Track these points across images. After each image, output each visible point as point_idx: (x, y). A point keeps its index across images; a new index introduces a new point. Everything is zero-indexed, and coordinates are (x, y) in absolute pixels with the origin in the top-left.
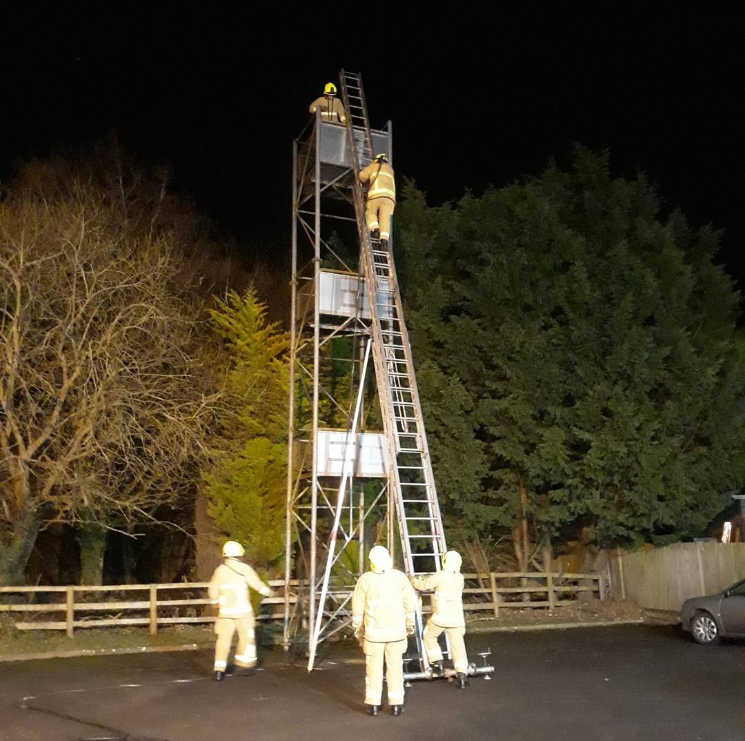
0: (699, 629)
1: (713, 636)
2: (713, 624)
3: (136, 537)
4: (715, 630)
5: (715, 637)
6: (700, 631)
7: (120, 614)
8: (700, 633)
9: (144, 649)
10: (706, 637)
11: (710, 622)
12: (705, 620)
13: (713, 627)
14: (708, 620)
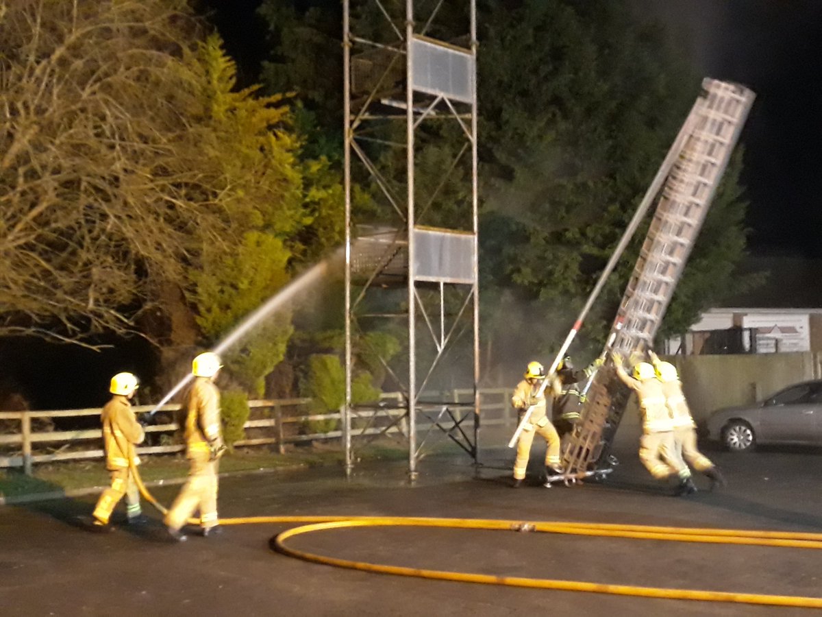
0: (732, 437)
1: (748, 444)
2: (749, 432)
3: (98, 348)
4: (751, 438)
5: (751, 445)
6: (732, 439)
7: (67, 446)
8: (734, 441)
9: (161, 482)
10: (740, 445)
11: (745, 431)
12: (740, 429)
13: (749, 435)
14: (743, 428)
